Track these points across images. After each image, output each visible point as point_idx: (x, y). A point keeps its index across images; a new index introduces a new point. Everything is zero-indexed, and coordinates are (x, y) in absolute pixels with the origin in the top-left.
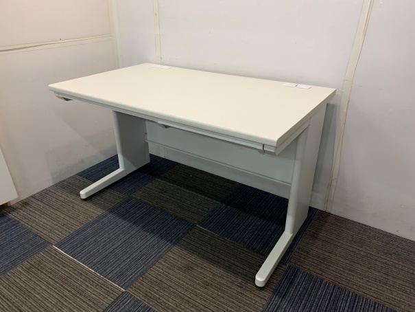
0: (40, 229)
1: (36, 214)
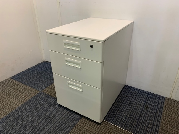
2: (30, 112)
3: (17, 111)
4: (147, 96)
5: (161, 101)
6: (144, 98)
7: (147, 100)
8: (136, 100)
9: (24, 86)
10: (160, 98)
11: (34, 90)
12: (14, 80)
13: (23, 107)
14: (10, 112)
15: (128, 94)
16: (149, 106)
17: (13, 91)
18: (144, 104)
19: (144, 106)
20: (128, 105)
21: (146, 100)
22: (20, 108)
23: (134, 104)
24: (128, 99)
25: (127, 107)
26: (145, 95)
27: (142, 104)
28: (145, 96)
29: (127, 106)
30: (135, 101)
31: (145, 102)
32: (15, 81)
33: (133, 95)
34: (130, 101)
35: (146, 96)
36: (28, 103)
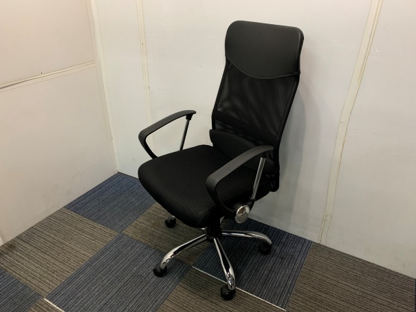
0: (29, 278)
1: (23, 259)
2: (108, 267)
3: (88, 265)
4: (286, 241)
5: (305, 248)
6: (280, 244)
9: (91, 223)
10: (303, 244)
11: (108, 230)
13: (95, 259)
14: (78, 267)
16: (285, 256)
17: (75, 233)
19: (278, 256)
21: (283, 247)
22: (92, 261)
25: (253, 258)
27: (275, 253)
31: (282, 250)
32: (74, 214)
35: (283, 240)
36: (102, 253)
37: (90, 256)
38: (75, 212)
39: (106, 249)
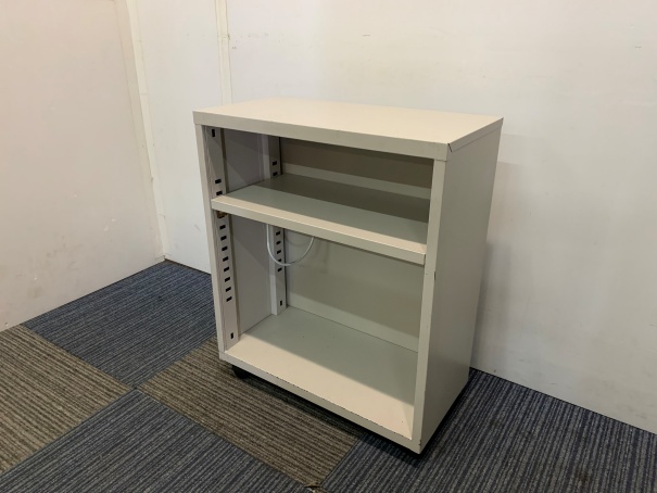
4: (583, 427)
5: (644, 451)
6: (568, 435)
7: (582, 444)
8: (532, 443)
9: (71, 361)
10: (636, 439)
11: (107, 381)
12: (35, 336)
15: (497, 412)
16: (590, 472)
17: (22, 384)
18: (572, 464)
19: (570, 472)
20: (500, 463)
21: (578, 445)
22: (37, 460)
23: (526, 460)
24: (497, 438)
25: (495, 472)
26: (573, 420)
27: (560, 461)
28: (571, 427)
29: (497, 467)
30: (530, 449)
31: (576, 451)
32: (38, 340)
33: (521, 416)
34: (509, 443)
35: (575, 425)
36: (71, 441)
37: (38, 445)
38: (43, 335)
39: (85, 429)
